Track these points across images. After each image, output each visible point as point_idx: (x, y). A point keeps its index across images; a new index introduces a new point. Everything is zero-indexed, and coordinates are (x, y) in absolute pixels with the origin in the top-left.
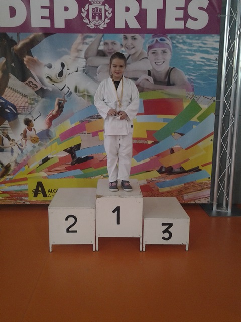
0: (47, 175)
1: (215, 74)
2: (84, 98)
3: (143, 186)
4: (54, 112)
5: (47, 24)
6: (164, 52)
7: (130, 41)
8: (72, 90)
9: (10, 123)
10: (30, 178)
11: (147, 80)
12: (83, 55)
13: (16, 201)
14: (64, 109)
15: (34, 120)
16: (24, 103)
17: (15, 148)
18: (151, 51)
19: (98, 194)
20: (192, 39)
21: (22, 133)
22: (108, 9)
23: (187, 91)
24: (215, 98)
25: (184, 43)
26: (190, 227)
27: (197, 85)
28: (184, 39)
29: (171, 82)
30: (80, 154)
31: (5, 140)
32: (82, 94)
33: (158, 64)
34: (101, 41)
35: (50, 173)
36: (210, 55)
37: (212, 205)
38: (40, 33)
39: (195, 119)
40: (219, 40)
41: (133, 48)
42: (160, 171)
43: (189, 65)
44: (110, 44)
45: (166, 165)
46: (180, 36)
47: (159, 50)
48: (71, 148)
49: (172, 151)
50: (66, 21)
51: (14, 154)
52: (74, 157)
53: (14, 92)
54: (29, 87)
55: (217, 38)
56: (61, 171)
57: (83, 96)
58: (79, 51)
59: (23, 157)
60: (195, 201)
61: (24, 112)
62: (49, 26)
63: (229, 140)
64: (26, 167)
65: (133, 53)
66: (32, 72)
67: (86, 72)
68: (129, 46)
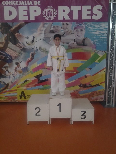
0: (26, 88)
2: (44, 52)
3: (72, 93)
4: (30, 59)
5: (26, 18)
6: (82, 30)
7: (65, 26)
8: (38, 48)
9: (9, 64)
10: (18, 90)
11: (74, 43)
12: (43, 32)
13: (11, 100)
16: (16, 55)
17: (11, 76)
18: (75, 30)
19: (51, 97)
20: (95, 24)
21: (15, 69)
22: (55, 11)
23: (92, 48)
24: (106, 51)
25: (91, 26)
26: (95, 113)
27: (97, 45)
28: (91, 24)
29: (85, 44)
30: (42, 78)
33: (79, 36)
34: (52, 26)
35: (28, 87)
36: (103, 31)
37: (105, 102)
39: (96, 61)
40: (108, 24)
41: (67, 29)
42: (80, 86)
43: (94, 36)
44: (56, 27)
45: (83, 83)
46: (89, 23)
47: (79, 29)
48: (38, 75)
49: (86, 77)
50: (35, 17)
51: (11, 78)
52: (39, 80)
53: (11, 50)
54: (18, 47)
56: (33, 86)
57: (43, 51)
58: (41, 30)
59: (15, 80)
60: (97, 100)
61: (15, 59)
62: (27, 19)
63: (113, 71)
64: (16, 85)
65: (67, 31)
66: (19, 40)
67: (44, 40)
68: (65, 28)
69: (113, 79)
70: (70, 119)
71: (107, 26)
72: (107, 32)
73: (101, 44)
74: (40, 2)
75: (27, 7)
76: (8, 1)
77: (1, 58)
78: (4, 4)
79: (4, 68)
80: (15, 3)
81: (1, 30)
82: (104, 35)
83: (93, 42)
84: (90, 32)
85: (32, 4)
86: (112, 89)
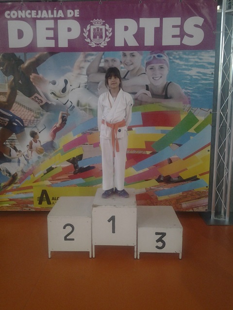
0: (50, 183)
2: (86, 112)
4: (58, 125)
5: (51, 44)
6: (162, 68)
7: (129, 58)
8: (75, 104)
9: (17, 135)
10: (35, 186)
11: (146, 94)
12: (84, 71)
13: (22, 208)
14: (67, 122)
16: (30, 117)
17: (22, 159)
18: (149, 67)
20: (188, 55)
21: (29, 144)
22: (108, 29)
23: (183, 104)
24: (211, 110)
25: (181, 59)
26: (183, 237)
29: (168, 96)
30: (81, 164)
31: (13, 151)
32: (84, 108)
33: (156, 79)
34: (102, 58)
35: (54, 182)
37: (210, 213)
38: (46, 53)
39: (192, 130)
40: (214, 55)
41: (132, 64)
42: (158, 180)
44: (110, 61)
45: (164, 174)
47: (157, 66)
48: (74, 158)
49: (170, 161)
50: (69, 41)
51: (21, 164)
52: (76, 167)
53: (21, 106)
54: (35, 102)
56: (64, 180)
57: (85, 110)
58: (81, 68)
59: (29, 167)
60: (193, 210)
61: (30, 125)
62: (54, 46)
63: (226, 150)
64: (32, 176)
65: (132, 69)
66: (37, 88)
67: (87, 87)
68: (128, 63)
69: (225, 166)
70: (133, 247)
71: (214, 59)
73: (202, 95)
74: (78, 11)
75: (52, 22)
76: (16, 10)
77: (2, 123)
78: (8, 17)
79: (7, 143)
80: (30, 14)
81: (1, 68)
82: (208, 78)
84: (180, 71)
85: (63, 16)
86: (224, 188)
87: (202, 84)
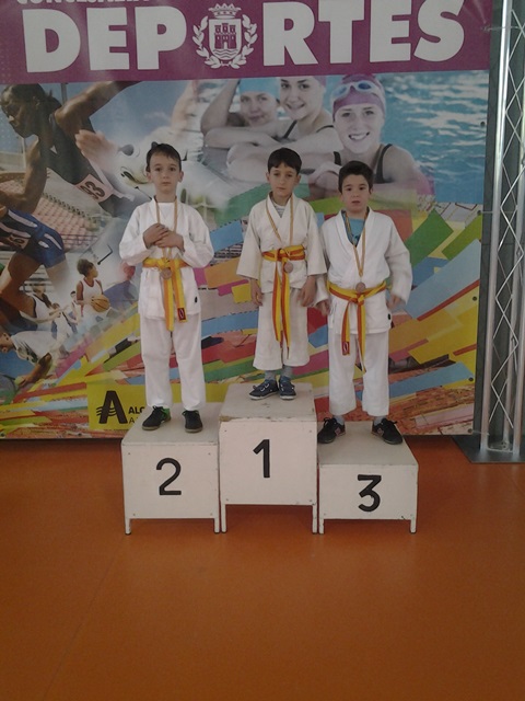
0: (125, 377)
1: (479, 155)
2: (202, 214)
5: (122, 62)
6: (369, 112)
7: (295, 92)
9: (50, 269)
10: (91, 383)
11: (334, 173)
12: (196, 124)
13: (63, 431)
15: (99, 263)
16: (78, 227)
17: (61, 323)
18: (341, 111)
19: (224, 414)
20: (428, 82)
21: (75, 290)
22: (248, 27)
23: (418, 193)
24: (480, 207)
25: (411, 91)
27: (441, 180)
29: (385, 177)
31: (40, 306)
32: (196, 206)
33: (357, 138)
34: (234, 93)
35: (133, 372)
37: (478, 438)
39: (437, 253)
40: (487, 81)
41: (303, 106)
43: (424, 137)
44: (254, 100)
46: (402, 77)
47: (357, 108)
50: (163, 56)
51: (58, 333)
53: (57, 205)
54: (87, 195)
55: (483, 77)
58: (189, 116)
59: (76, 340)
60: (440, 431)
61: (76, 247)
62: (127, 67)
63: (514, 296)
64: (83, 361)
65: (302, 116)
66: (92, 163)
67: (203, 160)
68: (293, 102)
69: (512, 333)
72: (486, 115)
75: (125, 9)
77: (16, 244)
79: (28, 288)
83: (423, 164)
84: (409, 119)
86: (509, 381)
87: (459, 147)
